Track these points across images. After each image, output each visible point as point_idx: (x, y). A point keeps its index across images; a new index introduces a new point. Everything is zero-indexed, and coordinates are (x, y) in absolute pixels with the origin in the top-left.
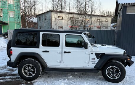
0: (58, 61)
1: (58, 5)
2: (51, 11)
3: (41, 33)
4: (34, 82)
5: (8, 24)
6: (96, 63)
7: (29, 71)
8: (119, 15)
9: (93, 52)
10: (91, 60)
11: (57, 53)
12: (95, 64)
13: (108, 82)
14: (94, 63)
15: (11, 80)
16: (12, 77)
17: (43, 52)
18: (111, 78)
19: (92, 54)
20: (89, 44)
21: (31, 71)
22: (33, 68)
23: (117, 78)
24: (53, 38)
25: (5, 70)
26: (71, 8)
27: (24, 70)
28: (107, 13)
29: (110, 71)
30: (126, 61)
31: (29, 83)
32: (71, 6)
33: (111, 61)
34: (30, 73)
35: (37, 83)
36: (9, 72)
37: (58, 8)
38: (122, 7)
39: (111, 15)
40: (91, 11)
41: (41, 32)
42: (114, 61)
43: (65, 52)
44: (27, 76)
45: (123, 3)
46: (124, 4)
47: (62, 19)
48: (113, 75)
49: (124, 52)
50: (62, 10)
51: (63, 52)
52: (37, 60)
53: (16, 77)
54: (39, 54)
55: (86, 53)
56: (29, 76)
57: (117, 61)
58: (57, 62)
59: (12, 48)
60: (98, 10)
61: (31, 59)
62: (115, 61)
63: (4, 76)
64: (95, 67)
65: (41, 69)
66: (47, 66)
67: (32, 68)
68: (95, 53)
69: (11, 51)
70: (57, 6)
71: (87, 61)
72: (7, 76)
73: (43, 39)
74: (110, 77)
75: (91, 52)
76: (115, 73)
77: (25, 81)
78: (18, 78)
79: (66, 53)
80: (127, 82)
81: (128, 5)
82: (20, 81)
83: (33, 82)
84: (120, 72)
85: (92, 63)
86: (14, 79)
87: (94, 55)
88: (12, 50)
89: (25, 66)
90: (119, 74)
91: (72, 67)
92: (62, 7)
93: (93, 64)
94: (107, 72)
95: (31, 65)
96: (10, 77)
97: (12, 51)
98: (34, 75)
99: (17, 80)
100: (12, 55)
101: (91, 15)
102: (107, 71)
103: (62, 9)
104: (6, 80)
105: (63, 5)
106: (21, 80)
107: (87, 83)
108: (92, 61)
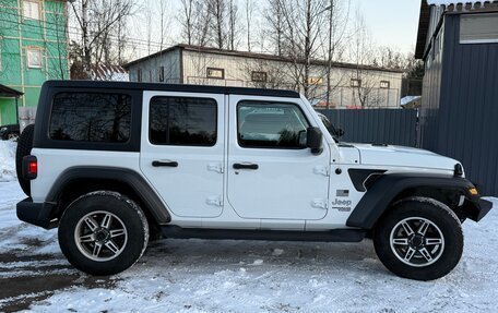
0: (212, 198)
1: (205, 29)
2: (180, 48)
3: (147, 96)
4: (121, 279)
5: (22, 94)
6: (353, 207)
7: (101, 236)
8: (430, 56)
9: (341, 167)
10: (333, 196)
11: (209, 169)
12: (349, 209)
13: (398, 279)
14: (345, 206)
15: (31, 273)
16: (36, 264)
17: (156, 164)
18: (410, 261)
19: (338, 172)
20: (327, 137)
21: (109, 238)
22: (115, 225)
23: (431, 261)
24: (191, 123)
25: (8, 241)
26: (255, 37)
27: (82, 233)
28: (387, 59)
29: (405, 235)
30: (462, 199)
31: (102, 283)
32: (253, 30)
33: (408, 199)
34: (104, 247)
35: (133, 281)
36: (23, 247)
37: (206, 40)
38: (441, 20)
39: (400, 65)
40: (327, 44)
41: (145, 92)
42: (418, 198)
43: (237, 166)
44: (94, 258)
45: (447, 4)
46: (452, 4)
47: (223, 78)
48: (417, 253)
49: (457, 166)
50: (221, 45)
51: (231, 165)
52: (131, 198)
53: (49, 263)
54: (140, 172)
55: (315, 171)
56: (101, 255)
57: (431, 200)
58: (208, 202)
59: (35, 152)
60: (355, 41)
61: (110, 193)
62: (423, 199)
63: (5, 262)
64: (348, 223)
65: (146, 229)
66: (169, 219)
67: (111, 228)
68: (350, 171)
69: (32, 162)
70: (201, 33)
71: (318, 201)
72: (18, 260)
73: (153, 125)
74: (405, 261)
75: (334, 168)
76: (425, 242)
77: (83, 276)
78: (60, 267)
79: (241, 171)
80: (467, 276)
81: (464, 10)
82: (66, 275)
83: (117, 280)
84: (442, 241)
85: (337, 206)
86: (43, 269)
87: (345, 175)
88: (34, 160)
89: (85, 218)
90: (437, 247)
91: (263, 221)
92: (219, 34)
93: (340, 209)
94: (392, 241)
95: (109, 214)
96: (27, 264)
97: (36, 162)
98: (118, 252)
99: (55, 272)
100: (35, 177)
101: (329, 65)
102: (395, 237)
103: (220, 42)
104: (14, 273)
105: (226, 29)
106: (71, 272)
107: (319, 280)
108: (339, 198)
